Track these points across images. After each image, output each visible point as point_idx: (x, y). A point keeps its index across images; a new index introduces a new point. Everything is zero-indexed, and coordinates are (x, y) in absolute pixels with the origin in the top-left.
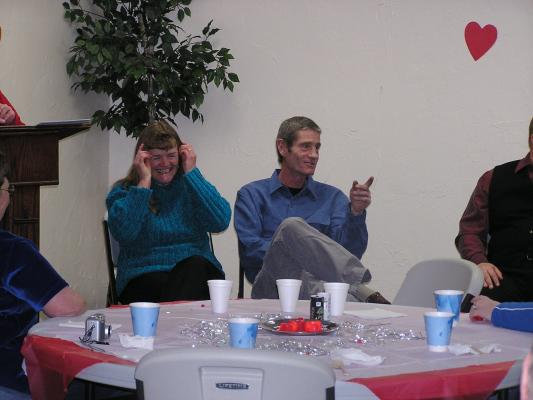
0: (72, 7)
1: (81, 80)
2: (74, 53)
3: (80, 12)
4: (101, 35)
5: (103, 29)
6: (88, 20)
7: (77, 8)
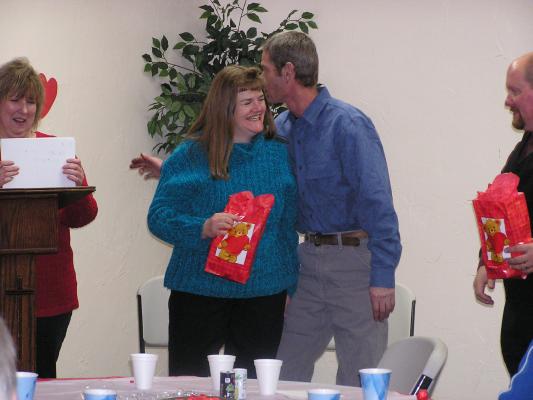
0: (155, 60)
1: (164, 140)
2: (155, 111)
3: (164, 66)
4: (185, 91)
5: (187, 85)
6: (173, 73)
7: (161, 60)
